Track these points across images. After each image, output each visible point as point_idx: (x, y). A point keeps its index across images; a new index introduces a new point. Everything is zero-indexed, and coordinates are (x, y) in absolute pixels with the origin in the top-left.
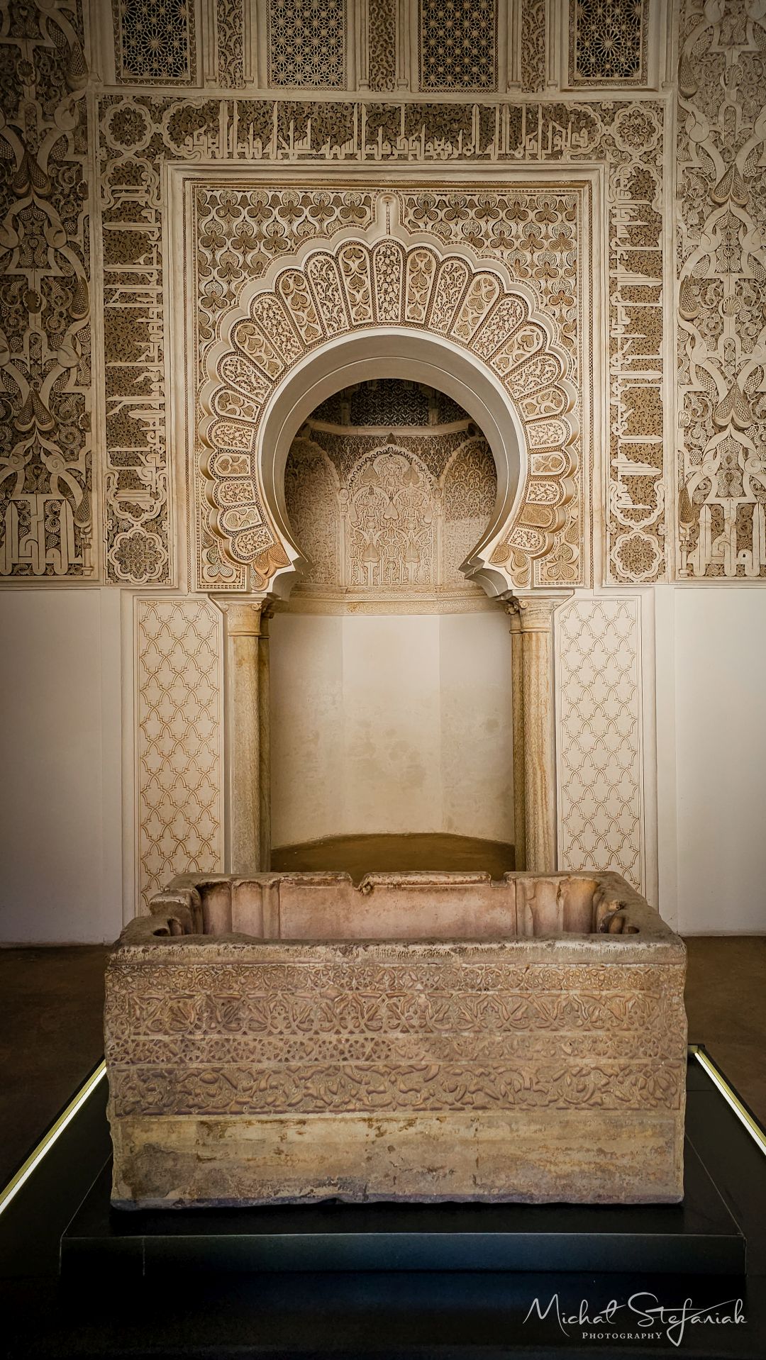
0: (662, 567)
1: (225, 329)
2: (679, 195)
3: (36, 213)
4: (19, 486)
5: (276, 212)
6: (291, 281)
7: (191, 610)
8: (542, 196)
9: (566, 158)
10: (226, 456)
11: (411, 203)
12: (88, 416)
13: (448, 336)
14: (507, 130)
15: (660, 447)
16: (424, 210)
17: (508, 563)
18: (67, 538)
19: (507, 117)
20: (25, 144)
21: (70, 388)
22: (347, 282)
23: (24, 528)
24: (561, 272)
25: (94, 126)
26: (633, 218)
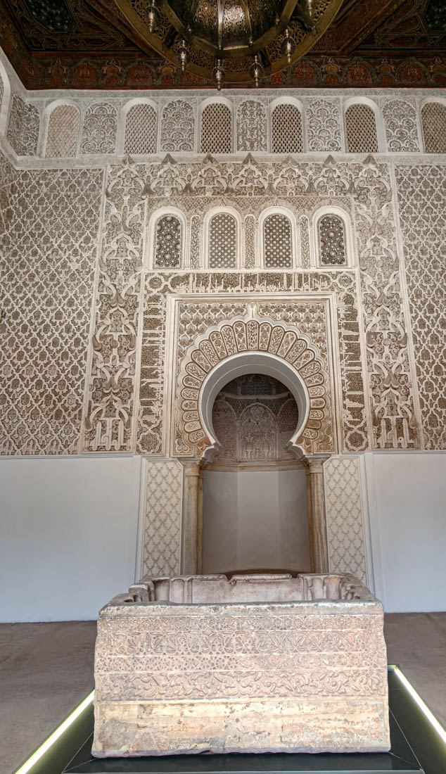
0: (367, 445)
1: (189, 353)
2: (363, 303)
3: (119, 313)
4: (103, 415)
5: (209, 311)
6: (215, 335)
7: (170, 465)
8: (311, 304)
9: (319, 290)
10: (187, 402)
11: (261, 307)
12: (132, 387)
13: (276, 355)
14: (297, 281)
15: (363, 396)
16: (266, 309)
17: (303, 443)
18: (121, 436)
19: (297, 277)
20: (117, 290)
21: (126, 376)
22: (236, 335)
23: (103, 431)
24: (319, 330)
25: (143, 283)
26: (346, 311)
